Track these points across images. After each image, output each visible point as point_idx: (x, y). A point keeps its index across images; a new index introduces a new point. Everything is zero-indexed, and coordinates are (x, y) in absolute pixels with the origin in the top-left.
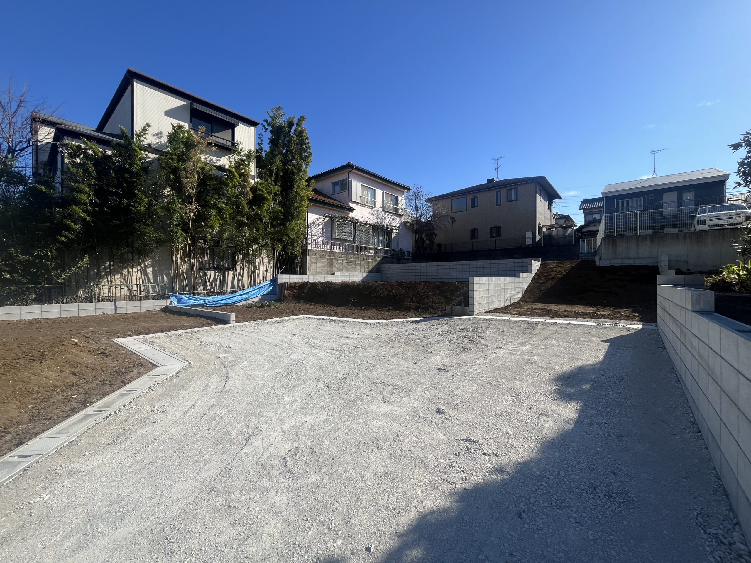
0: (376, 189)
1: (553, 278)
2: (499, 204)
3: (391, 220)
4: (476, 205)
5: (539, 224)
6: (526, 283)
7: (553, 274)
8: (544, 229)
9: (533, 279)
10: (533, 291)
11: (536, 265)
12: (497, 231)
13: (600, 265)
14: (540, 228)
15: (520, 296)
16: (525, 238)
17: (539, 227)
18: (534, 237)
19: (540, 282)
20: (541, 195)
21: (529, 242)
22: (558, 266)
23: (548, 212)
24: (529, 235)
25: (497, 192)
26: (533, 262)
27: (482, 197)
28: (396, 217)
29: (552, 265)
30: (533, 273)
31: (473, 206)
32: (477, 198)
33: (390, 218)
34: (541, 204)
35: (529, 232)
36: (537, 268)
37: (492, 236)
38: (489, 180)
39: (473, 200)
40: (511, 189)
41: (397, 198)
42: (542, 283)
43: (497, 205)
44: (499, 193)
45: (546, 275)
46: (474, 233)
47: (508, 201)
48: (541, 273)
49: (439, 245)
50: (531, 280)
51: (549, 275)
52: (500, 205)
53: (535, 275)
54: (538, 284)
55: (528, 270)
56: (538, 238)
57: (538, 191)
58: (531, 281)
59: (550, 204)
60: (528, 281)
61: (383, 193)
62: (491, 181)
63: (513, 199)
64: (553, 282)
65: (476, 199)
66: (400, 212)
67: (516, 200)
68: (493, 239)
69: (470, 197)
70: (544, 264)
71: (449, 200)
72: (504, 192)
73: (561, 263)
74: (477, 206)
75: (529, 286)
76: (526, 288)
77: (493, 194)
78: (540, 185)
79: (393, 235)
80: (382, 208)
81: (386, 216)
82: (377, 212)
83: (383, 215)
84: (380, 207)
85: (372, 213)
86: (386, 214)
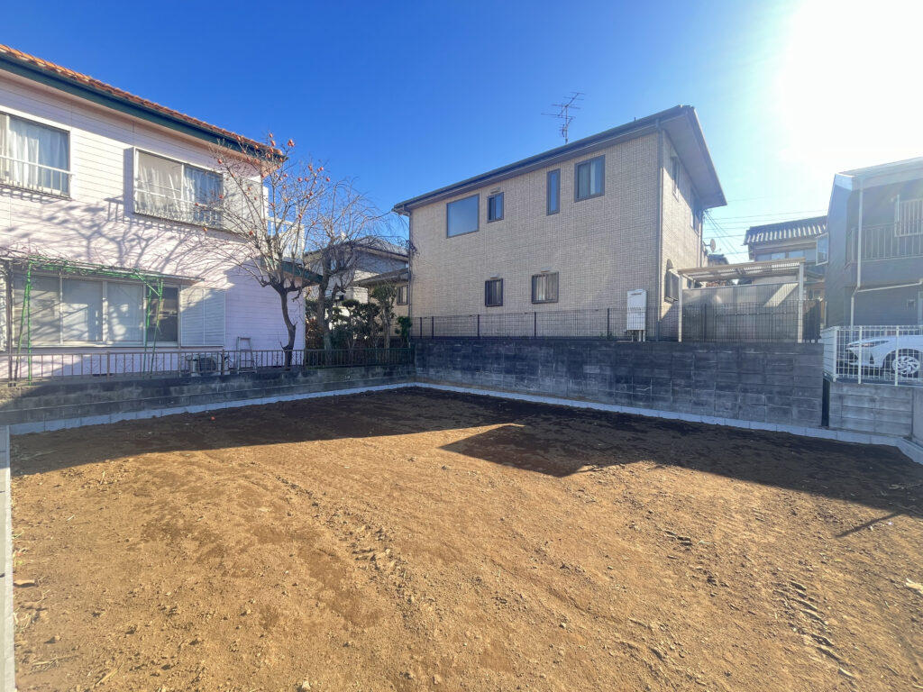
0: (77, 135)
2: (553, 207)
3: (187, 246)
4: (499, 214)
5: (669, 266)
8: (683, 283)
12: (547, 285)
14: (672, 280)
16: (623, 311)
17: (668, 274)
18: (652, 306)
20: (674, 177)
21: (636, 322)
23: (692, 234)
24: (637, 301)
25: (550, 173)
27: (514, 192)
28: (212, 241)
31: (491, 217)
32: (503, 194)
33: (182, 242)
35: (638, 291)
37: (534, 301)
39: (492, 201)
40: (590, 161)
41: (216, 177)
43: (551, 212)
44: (554, 176)
46: (493, 290)
47: (578, 198)
52: (557, 211)
56: (665, 307)
57: (666, 161)
59: (699, 216)
61: (128, 156)
63: (593, 191)
65: (498, 199)
67: (602, 194)
69: (485, 194)
71: (443, 207)
72: (568, 172)
74: (502, 218)
77: (540, 179)
78: (674, 145)
80: (118, 202)
81: (153, 232)
82: (88, 216)
83: (135, 229)
84: (107, 200)
85: (45, 215)
86: (150, 227)
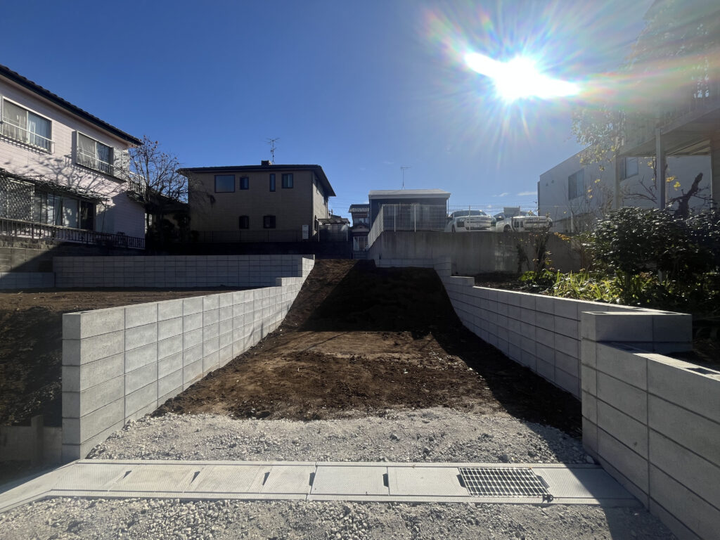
0: (54, 122)
1: (330, 284)
2: (273, 189)
3: (96, 183)
4: (246, 187)
5: (316, 218)
6: (292, 293)
7: (329, 277)
8: (320, 224)
9: (304, 285)
10: (302, 306)
11: (308, 265)
12: (270, 221)
13: (381, 266)
14: (316, 222)
15: (281, 317)
16: (301, 231)
17: (315, 220)
18: (310, 231)
19: (313, 289)
20: (317, 187)
21: (305, 236)
22: (335, 266)
23: (324, 206)
24: (305, 228)
25: (271, 175)
26: (304, 259)
27: (253, 178)
28: (107, 181)
29: (329, 264)
30: (305, 276)
31: (242, 187)
32: (248, 178)
33: (94, 180)
34: (317, 196)
35: (305, 225)
36: (311, 268)
37: (265, 227)
38: (263, 162)
39: (242, 180)
40: (287, 175)
41: (111, 150)
42: (316, 292)
43: (271, 191)
44: (273, 177)
45: (321, 278)
46: (243, 221)
47: (283, 187)
48: (315, 275)
49: (196, 233)
50: (301, 286)
51: (325, 279)
52: (274, 191)
53: (308, 279)
54: (310, 294)
55: (296, 273)
56: (315, 232)
57: (314, 181)
58: (302, 289)
59: (326, 200)
60: (296, 289)
61: (74, 135)
62: (265, 163)
63: (289, 186)
64: (329, 290)
65: (246, 180)
66: (117, 174)
67: (292, 188)
68: (265, 229)
69: (238, 176)
70: (319, 262)
71: (212, 177)
72: (278, 176)
73: (339, 263)
74: (248, 188)
75: (298, 296)
76: (292, 301)
77: (266, 176)
78: (317, 175)
79: (99, 209)
80: (70, 158)
81: (82, 174)
82: (56, 163)
83: (75, 172)
84: (65, 156)
85: (41, 161)
86: (82, 171)
